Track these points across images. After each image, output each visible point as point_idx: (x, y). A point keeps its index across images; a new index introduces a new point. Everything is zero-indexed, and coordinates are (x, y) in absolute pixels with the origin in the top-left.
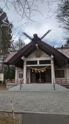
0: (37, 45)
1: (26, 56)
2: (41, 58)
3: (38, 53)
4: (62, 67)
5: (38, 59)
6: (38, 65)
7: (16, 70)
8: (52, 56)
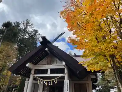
0: (47, 49)
1: (35, 63)
2: (53, 65)
3: (49, 59)
4: (84, 79)
5: (49, 67)
6: (49, 74)
7: (26, 82)
8: (64, 63)
